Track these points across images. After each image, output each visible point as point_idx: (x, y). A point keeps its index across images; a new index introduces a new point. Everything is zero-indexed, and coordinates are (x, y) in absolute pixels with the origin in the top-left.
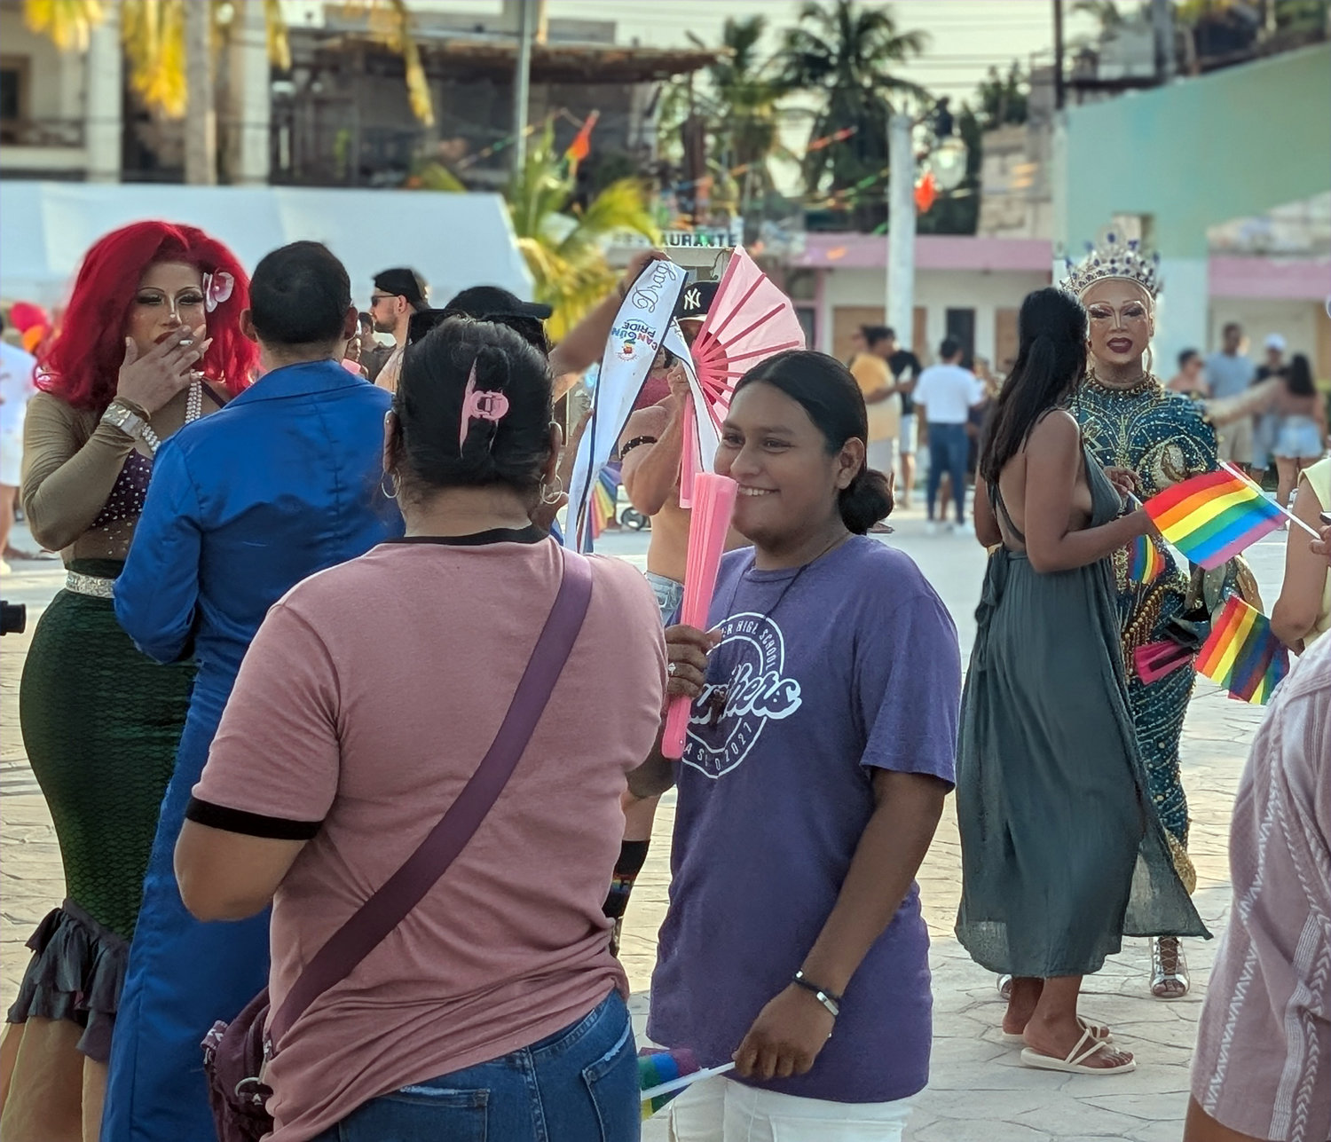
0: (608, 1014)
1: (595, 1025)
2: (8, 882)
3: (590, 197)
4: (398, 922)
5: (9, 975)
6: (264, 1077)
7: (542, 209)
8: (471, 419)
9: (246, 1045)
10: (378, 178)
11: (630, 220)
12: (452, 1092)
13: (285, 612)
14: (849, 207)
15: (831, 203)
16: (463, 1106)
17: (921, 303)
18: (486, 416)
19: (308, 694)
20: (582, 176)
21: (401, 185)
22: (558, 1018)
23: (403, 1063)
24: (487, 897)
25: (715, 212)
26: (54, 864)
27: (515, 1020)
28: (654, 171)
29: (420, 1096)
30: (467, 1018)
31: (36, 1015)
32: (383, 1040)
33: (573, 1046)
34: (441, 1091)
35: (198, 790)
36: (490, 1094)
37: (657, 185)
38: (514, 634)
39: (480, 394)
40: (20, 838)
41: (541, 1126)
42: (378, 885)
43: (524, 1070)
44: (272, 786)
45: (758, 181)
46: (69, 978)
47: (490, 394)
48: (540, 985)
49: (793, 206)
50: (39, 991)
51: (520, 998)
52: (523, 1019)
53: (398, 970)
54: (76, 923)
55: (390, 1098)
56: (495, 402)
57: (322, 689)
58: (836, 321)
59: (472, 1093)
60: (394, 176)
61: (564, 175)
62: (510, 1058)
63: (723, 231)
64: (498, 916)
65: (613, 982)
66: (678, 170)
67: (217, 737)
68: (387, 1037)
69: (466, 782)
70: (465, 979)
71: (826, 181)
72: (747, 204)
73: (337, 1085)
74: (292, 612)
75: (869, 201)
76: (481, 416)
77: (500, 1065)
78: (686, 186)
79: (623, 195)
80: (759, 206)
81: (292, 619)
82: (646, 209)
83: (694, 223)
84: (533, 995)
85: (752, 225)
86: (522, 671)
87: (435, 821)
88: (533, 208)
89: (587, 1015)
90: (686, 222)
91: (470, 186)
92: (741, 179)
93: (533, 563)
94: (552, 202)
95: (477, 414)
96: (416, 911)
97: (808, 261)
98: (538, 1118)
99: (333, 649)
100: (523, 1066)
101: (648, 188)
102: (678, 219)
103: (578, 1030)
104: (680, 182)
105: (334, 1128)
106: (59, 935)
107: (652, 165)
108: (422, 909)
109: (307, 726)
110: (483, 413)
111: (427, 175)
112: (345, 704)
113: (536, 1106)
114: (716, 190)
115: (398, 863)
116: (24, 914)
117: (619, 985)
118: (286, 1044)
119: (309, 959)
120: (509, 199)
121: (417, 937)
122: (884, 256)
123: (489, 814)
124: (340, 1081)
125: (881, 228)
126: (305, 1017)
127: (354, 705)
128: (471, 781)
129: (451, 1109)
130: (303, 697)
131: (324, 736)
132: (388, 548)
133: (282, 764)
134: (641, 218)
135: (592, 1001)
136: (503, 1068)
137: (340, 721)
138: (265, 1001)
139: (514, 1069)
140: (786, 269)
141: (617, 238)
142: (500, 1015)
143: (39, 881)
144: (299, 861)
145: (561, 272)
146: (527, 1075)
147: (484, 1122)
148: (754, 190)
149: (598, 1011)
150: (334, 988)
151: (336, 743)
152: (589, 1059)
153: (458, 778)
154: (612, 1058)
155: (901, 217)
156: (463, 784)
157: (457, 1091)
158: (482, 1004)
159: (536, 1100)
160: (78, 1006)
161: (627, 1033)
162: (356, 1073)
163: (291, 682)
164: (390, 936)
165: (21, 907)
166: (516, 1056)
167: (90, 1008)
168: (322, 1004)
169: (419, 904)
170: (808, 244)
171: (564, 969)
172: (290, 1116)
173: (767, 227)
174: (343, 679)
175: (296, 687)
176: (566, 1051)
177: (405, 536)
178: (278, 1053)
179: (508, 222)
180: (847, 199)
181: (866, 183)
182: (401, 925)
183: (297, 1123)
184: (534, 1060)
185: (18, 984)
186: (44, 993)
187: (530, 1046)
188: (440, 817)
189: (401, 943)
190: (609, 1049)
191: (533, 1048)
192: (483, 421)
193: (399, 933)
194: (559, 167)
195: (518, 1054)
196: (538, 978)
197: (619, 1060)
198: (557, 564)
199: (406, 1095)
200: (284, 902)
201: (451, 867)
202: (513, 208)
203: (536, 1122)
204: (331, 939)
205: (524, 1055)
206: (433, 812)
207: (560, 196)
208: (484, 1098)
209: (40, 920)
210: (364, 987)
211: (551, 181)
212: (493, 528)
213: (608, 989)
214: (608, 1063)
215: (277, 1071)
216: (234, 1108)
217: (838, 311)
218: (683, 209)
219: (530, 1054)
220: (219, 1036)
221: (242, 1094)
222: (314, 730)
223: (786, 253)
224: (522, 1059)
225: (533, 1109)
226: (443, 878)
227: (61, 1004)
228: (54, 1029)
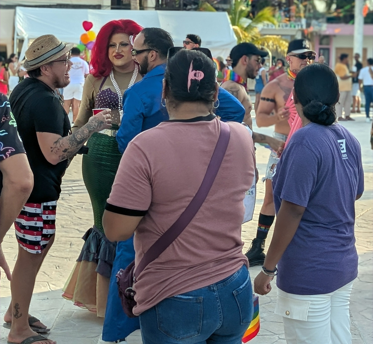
0: (241, 273)
1: (237, 277)
2: (78, 220)
3: (256, 13)
4: (173, 242)
5: (78, 247)
6: (133, 288)
7: (240, 17)
8: (192, 80)
9: (129, 277)
10: (189, 7)
11: (268, 19)
12: (191, 297)
13: (133, 144)
14: (341, 15)
15: (335, 14)
16: (194, 302)
17: (365, 46)
18: (197, 78)
19: (141, 170)
20: (253, 6)
21: (196, 9)
22: (225, 274)
23: (175, 288)
24: (201, 234)
25: (296, 17)
26: (91, 215)
27: (211, 274)
28: (276, 4)
29: (181, 298)
30: (196, 273)
31: (84, 260)
32: (169, 280)
33: (230, 283)
34: (187, 297)
35: (109, 200)
36: (203, 298)
37: (277, 8)
38: (206, 150)
39: (194, 72)
40: (81, 206)
41: (220, 309)
42: (166, 230)
43: (214, 291)
44: (131, 199)
45: (311, 7)
46: (93, 249)
47: (198, 71)
48: (219, 263)
49: (322, 15)
50: (85, 252)
51: (212, 268)
52: (214, 275)
53: (173, 257)
54: (96, 232)
55: (172, 298)
56: (199, 74)
57: (145, 169)
58: (337, 53)
59: (197, 298)
60: (194, 7)
61: (247, 5)
62: (209, 287)
63: (299, 23)
64: (205, 240)
65: (243, 262)
66: (284, 4)
67: (114, 184)
68: (171, 279)
69: (193, 198)
70: (195, 261)
71: (334, 7)
72: (307, 14)
73: (154, 293)
74: (135, 145)
75: (348, 13)
76: (195, 79)
77: (206, 289)
78: (287, 9)
79: (267, 11)
80: (311, 15)
81: (135, 147)
82: (274, 16)
83: (289, 21)
84: (217, 267)
85: (309, 21)
86: (209, 162)
87: (183, 210)
88: (237, 16)
89: (235, 273)
90: (287, 20)
91: (217, 9)
92: (305, 6)
93: (210, 127)
94: (243, 14)
95: (194, 78)
96: (178, 238)
97: (328, 33)
98: (219, 306)
99: (148, 156)
100: (214, 290)
101: (275, 10)
102: (284, 19)
103: (232, 278)
104: (285, 8)
105: (154, 307)
106: (91, 236)
107: (276, 2)
108: (180, 238)
109: (141, 181)
110: (196, 77)
111: (204, 6)
112: (153, 174)
113: (218, 302)
114: (297, 10)
115: (173, 223)
116: (81, 229)
117: (245, 263)
118: (139, 279)
119: (145, 252)
120: (229, 13)
121: (179, 247)
122: (353, 31)
123: (201, 208)
124: (155, 292)
125: (352, 22)
126: (145, 270)
127: (156, 174)
128: (194, 197)
129: (191, 303)
130: (139, 171)
131: (147, 184)
132: (165, 124)
133: (134, 192)
134: (272, 19)
135: (237, 268)
136: (207, 290)
137: (151, 179)
138: (134, 264)
139: (211, 290)
140: (320, 35)
141: (264, 25)
142: (206, 273)
143: (87, 220)
144: (141, 222)
145: (245, 37)
146: (214, 292)
147: (201, 307)
148: (309, 10)
149: (238, 272)
150: (154, 261)
151: (150, 186)
152: (235, 288)
153: (191, 197)
154: (243, 287)
155: (359, 18)
156: (192, 198)
157: (192, 297)
158: (200, 269)
159: (218, 300)
160: (95, 258)
161: (248, 279)
162: (160, 290)
163: (135, 167)
164: (171, 246)
165: (81, 227)
166: (211, 286)
167: (99, 259)
168: (150, 267)
169: (179, 236)
170: (327, 27)
171: (227, 258)
172: (141, 302)
173: (314, 22)
174: (152, 166)
175: (137, 168)
176: (227, 285)
177: (170, 119)
178: (137, 281)
179: (229, 21)
180: (340, 13)
181: (347, 7)
182: (174, 242)
183: (143, 304)
184: (217, 288)
185: (80, 250)
186: (86, 253)
187: (216, 283)
188: (184, 209)
189: (174, 248)
190: (242, 285)
191: (217, 284)
192: (196, 80)
193: (173, 245)
194: (246, 3)
195: (212, 286)
196: (219, 261)
197: (245, 288)
198: (218, 128)
199: (176, 298)
200: (137, 234)
201: (189, 225)
202: (231, 16)
203: (218, 307)
204: (152, 246)
205: (214, 286)
206: (183, 207)
207: (246, 12)
208: (201, 300)
209: (86, 231)
210: (162, 261)
211: (243, 7)
212: (198, 116)
213: (241, 265)
214: (241, 289)
215: (136, 287)
216: (126, 297)
217: (337, 49)
218: (286, 16)
219: (216, 286)
220: (121, 273)
221: (128, 292)
222: (143, 182)
223: (320, 30)
224: (213, 287)
225: (217, 303)
226: (187, 228)
227: (92, 256)
228: (90, 264)
